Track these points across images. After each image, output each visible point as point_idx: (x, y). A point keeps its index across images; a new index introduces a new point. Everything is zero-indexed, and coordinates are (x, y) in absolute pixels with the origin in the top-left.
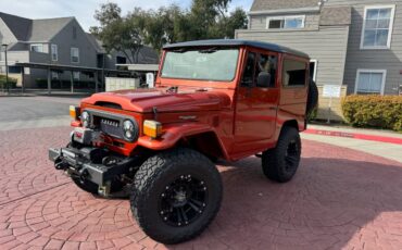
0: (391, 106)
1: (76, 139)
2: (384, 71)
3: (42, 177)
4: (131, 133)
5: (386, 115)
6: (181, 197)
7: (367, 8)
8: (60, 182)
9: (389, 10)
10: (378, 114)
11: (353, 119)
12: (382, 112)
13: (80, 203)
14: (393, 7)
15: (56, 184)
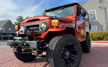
0: (102, 34)
1: (20, 33)
2: (96, 26)
3: (2, 59)
4: (45, 28)
5: (101, 36)
6: (68, 54)
7: (89, 11)
8: (9, 60)
9: (95, 11)
10: (99, 36)
11: (93, 38)
12: (100, 36)
13: (19, 65)
14: (96, 10)
15: (8, 60)
